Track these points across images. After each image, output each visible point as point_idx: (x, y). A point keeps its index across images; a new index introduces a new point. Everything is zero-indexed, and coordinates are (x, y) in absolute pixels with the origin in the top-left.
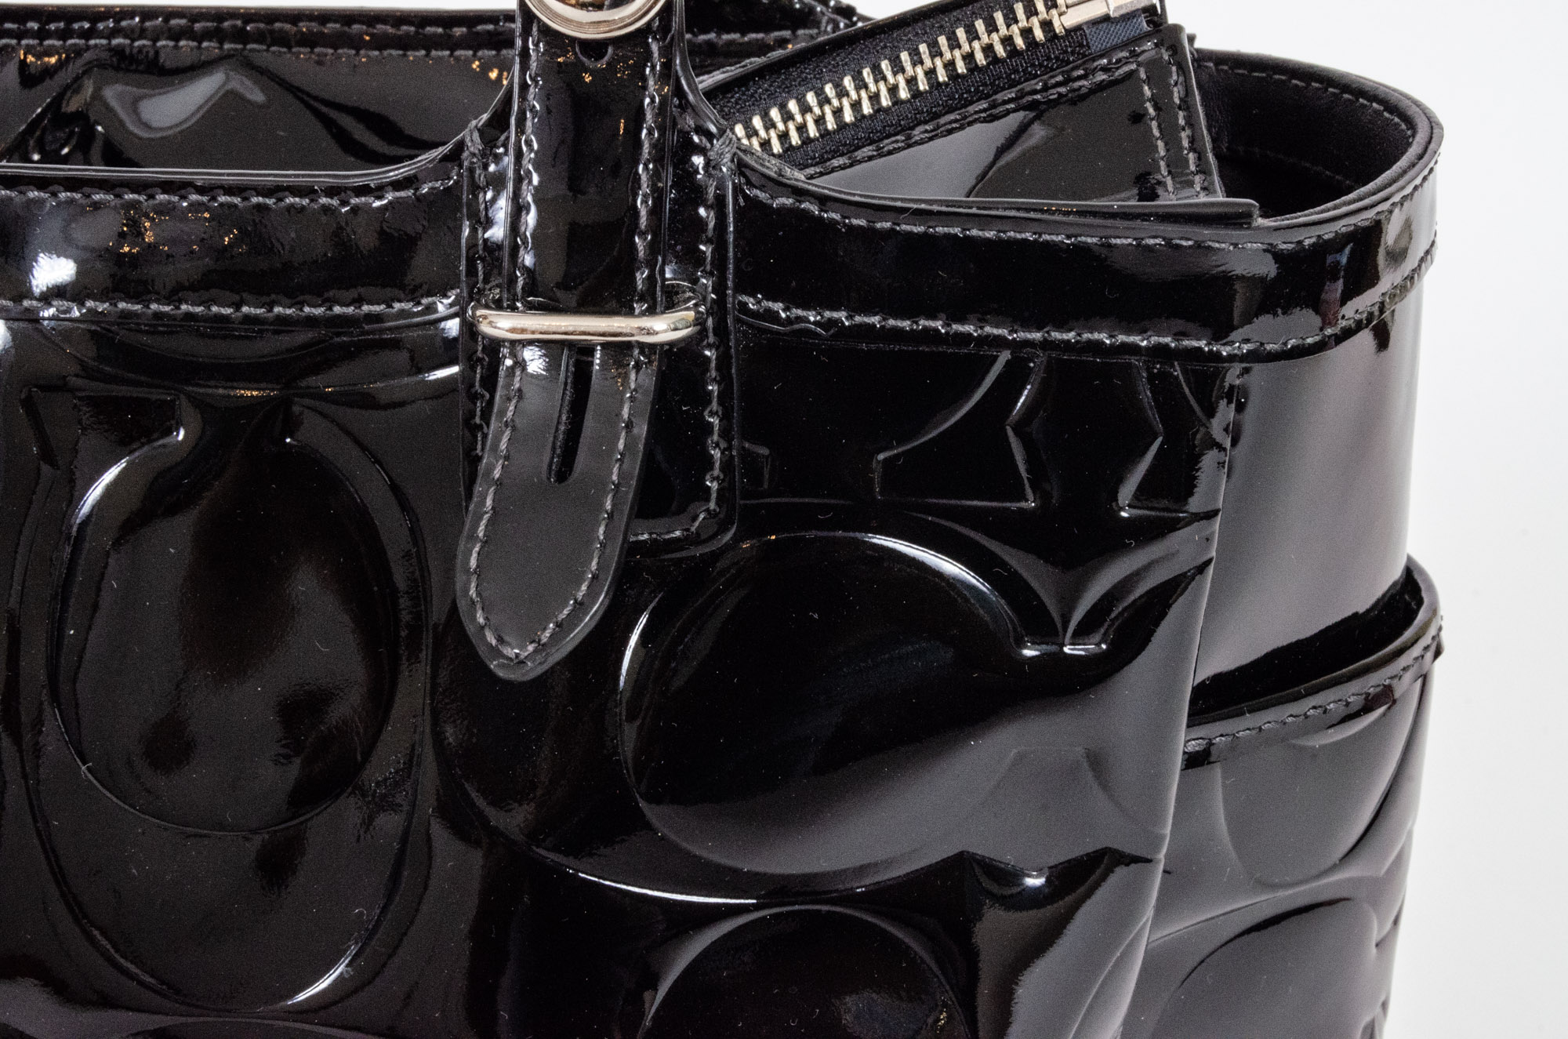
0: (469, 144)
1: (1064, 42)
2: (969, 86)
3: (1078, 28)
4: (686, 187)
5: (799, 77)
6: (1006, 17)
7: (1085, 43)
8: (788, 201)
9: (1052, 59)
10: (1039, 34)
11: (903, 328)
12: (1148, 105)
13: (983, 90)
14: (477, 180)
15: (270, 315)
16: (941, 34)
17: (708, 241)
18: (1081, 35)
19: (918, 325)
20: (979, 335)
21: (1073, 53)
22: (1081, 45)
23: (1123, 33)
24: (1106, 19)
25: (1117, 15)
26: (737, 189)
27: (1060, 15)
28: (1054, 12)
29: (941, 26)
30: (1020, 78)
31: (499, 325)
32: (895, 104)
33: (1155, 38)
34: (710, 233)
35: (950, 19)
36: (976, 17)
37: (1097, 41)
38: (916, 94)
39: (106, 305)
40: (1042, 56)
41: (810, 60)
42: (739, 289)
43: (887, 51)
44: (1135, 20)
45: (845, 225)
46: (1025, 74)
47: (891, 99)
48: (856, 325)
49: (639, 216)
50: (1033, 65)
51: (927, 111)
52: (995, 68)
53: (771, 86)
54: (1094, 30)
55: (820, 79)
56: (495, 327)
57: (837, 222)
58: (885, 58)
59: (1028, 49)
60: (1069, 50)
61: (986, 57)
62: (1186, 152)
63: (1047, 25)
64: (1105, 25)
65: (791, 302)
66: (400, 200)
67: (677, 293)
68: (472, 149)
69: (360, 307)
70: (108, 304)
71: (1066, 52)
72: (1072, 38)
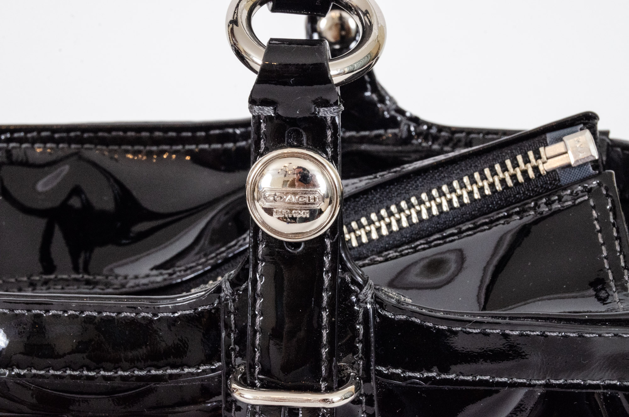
0: (225, 289)
1: (546, 178)
2: (492, 201)
3: (554, 171)
4: (347, 314)
5: (396, 191)
6: (512, 162)
7: (557, 178)
8: (403, 317)
9: (539, 187)
10: (531, 174)
11: (468, 380)
12: (595, 222)
13: (500, 203)
14: (230, 309)
15: (116, 375)
16: (476, 171)
17: (360, 341)
18: (555, 174)
19: (476, 378)
20: (510, 382)
21: (551, 184)
22: (555, 180)
23: (579, 175)
24: (569, 166)
25: (575, 165)
26: (375, 311)
27: (544, 163)
28: (540, 161)
29: (476, 166)
30: (521, 197)
31: (245, 396)
32: (451, 209)
33: (598, 180)
34: (361, 337)
35: (480, 162)
36: (495, 162)
37: (565, 179)
38: (462, 204)
39: (25, 371)
40: (533, 185)
41: (403, 181)
42: (378, 363)
43: (446, 180)
44: (585, 166)
45: (435, 328)
46: (524, 195)
47: (449, 206)
48: (442, 379)
49: (322, 336)
50: (528, 190)
51: (469, 213)
52: (507, 191)
53: (380, 196)
54: (562, 171)
55: (408, 193)
56: (243, 397)
57: (431, 327)
58: (445, 184)
59: (525, 181)
60: (549, 182)
61: (502, 185)
62: (618, 254)
63: (536, 169)
64: (568, 169)
65: (406, 368)
66: (186, 315)
67: (343, 370)
68: (226, 292)
69: (166, 370)
70: (26, 370)
71: (546, 183)
72: (550, 176)
